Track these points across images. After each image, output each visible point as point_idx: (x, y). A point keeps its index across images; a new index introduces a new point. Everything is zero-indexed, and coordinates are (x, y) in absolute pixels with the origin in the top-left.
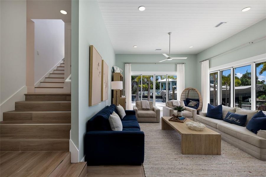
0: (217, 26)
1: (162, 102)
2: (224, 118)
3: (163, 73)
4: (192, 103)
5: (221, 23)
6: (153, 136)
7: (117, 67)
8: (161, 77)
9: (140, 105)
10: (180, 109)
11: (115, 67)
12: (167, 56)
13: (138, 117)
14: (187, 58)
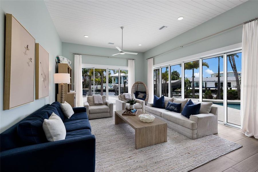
0: (161, 29)
1: (115, 95)
2: (166, 107)
3: (116, 68)
4: (141, 95)
5: (164, 27)
6: (106, 133)
7: (63, 57)
8: (114, 71)
9: (92, 100)
10: (132, 102)
11: (61, 57)
12: (120, 50)
13: (89, 114)
14: (137, 54)
